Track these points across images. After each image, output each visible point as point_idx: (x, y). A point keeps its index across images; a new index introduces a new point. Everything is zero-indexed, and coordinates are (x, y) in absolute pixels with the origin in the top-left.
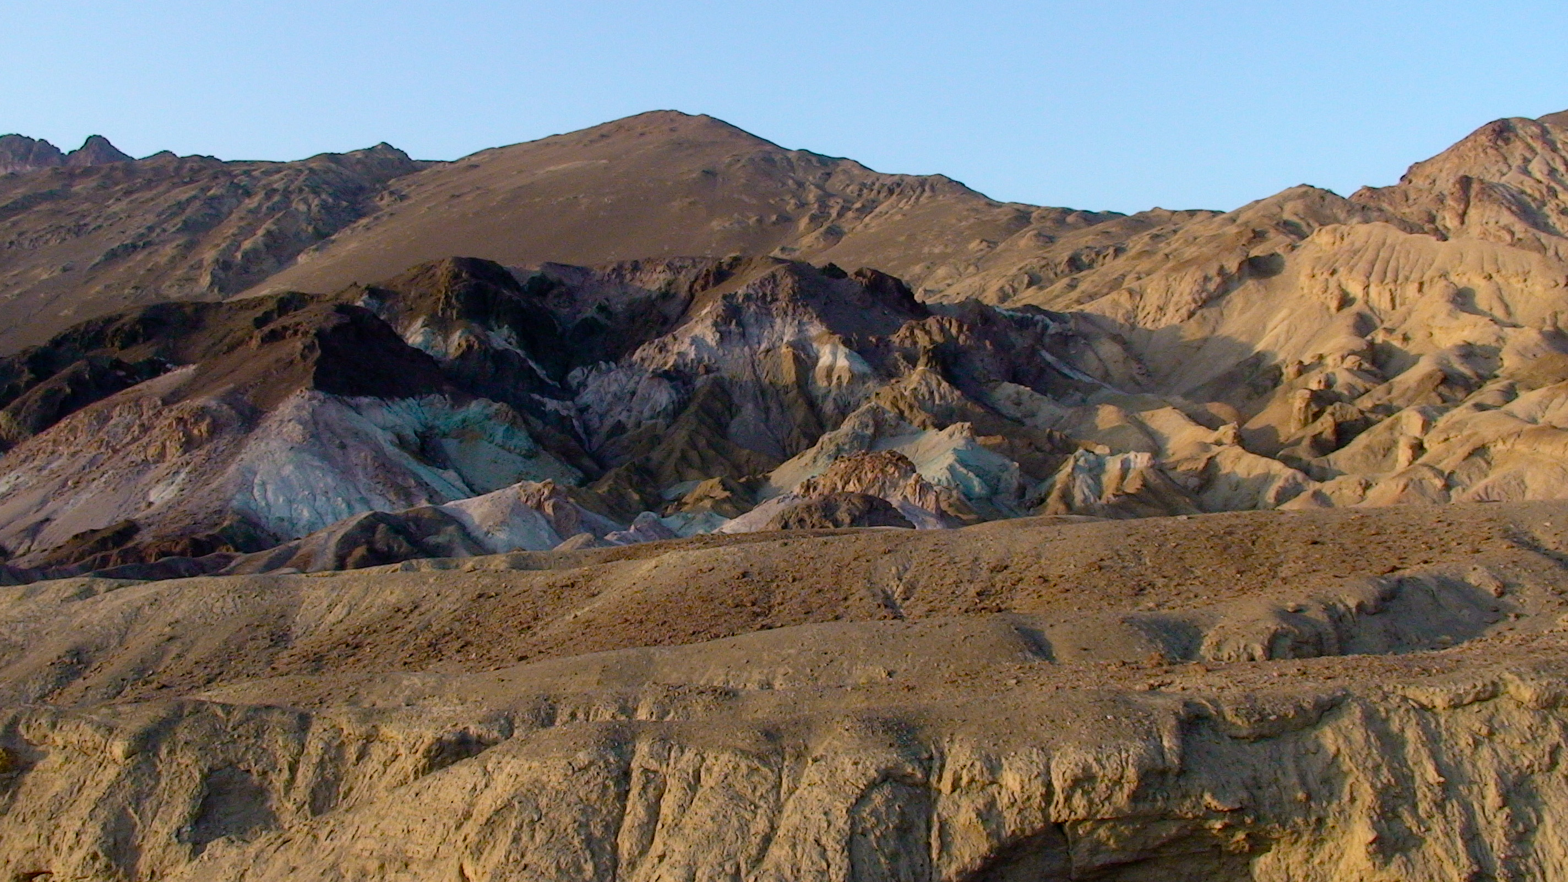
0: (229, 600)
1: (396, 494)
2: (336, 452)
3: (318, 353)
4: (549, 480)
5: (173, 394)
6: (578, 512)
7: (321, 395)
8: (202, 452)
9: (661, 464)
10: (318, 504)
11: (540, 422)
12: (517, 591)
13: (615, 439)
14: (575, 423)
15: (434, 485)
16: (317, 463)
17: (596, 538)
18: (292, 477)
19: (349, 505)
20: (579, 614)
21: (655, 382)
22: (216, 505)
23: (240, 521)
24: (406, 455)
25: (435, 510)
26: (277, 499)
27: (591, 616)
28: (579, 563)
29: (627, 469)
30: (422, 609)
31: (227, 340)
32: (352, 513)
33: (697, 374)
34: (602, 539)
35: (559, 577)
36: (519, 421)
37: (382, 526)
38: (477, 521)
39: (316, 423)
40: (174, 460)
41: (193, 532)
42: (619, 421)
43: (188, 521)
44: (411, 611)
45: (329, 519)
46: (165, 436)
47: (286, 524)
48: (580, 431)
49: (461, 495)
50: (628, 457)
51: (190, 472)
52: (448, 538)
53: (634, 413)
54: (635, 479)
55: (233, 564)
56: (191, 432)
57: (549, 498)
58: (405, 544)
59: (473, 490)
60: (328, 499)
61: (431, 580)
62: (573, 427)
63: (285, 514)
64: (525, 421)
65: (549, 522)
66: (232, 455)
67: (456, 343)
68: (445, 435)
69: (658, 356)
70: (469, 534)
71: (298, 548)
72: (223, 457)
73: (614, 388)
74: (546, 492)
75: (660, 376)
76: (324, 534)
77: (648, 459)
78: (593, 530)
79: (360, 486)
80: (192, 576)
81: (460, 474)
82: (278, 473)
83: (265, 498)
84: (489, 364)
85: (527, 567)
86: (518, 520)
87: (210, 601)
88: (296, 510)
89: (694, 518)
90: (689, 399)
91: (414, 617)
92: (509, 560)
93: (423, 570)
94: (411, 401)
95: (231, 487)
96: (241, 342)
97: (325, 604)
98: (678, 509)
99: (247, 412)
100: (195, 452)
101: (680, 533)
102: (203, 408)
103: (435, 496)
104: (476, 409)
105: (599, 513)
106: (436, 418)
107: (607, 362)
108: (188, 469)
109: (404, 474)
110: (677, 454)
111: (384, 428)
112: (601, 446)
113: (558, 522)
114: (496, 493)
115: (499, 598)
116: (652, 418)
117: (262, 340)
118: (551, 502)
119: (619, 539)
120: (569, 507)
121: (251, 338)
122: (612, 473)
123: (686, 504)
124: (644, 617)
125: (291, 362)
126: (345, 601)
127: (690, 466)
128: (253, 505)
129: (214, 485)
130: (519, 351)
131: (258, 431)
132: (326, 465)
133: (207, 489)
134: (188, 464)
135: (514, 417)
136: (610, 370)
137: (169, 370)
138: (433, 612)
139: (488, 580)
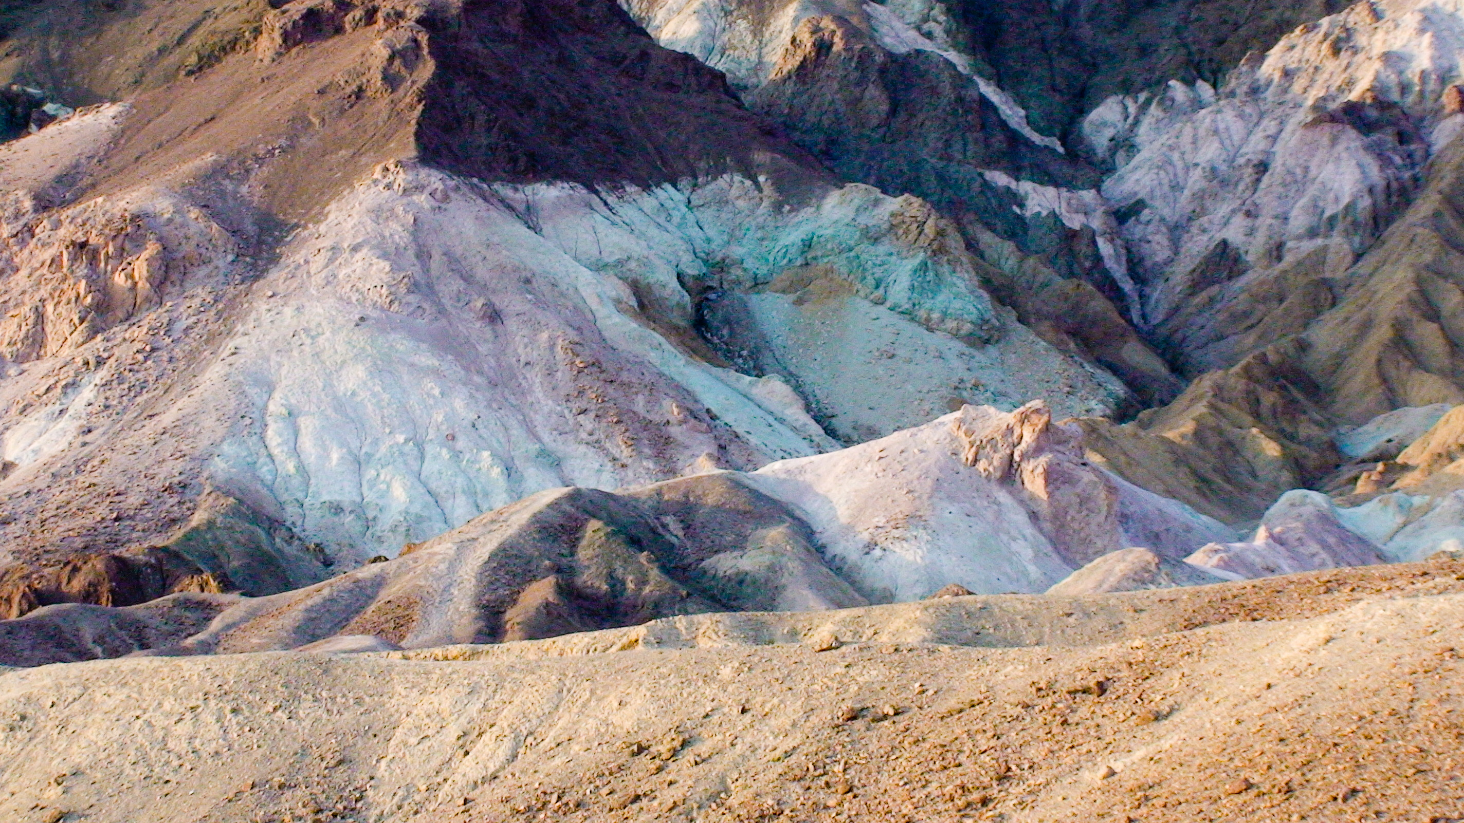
0: (208, 717)
1: (633, 442)
2: (477, 329)
3: (427, 69)
4: (1037, 403)
5: (59, 179)
6: (1112, 490)
7: (434, 179)
8: (135, 332)
9: (1339, 360)
10: (430, 467)
11: (1008, 247)
12: (953, 703)
13: (1214, 290)
14: (1105, 247)
15: (728, 418)
16: (427, 359)
17: (1163, 559)
18: (363, 395)
19: (509, 471)
20: (1118, 766)
21: (1325, 133)
22: (171, 471)
23: (235, 512)
24: (658, 338)
25: (738, 485)
26: (325, 455)
27: (1152, 773)
28: (1116, 629)
29: (1247, 369)
30: (703, 748)
31: (195, 41)
32: (517, 494)
33: (1437, 113)
34: (1178, 564)
35: (1066, 666)
36: (955, 242)
37: (594, 524)
38: (843, 514)
39: (423, 255)
40: (66, 353)
41: (114, 541)
42: (1224, 243)
43: (102, 511)
44: (675, 753)
45: (460, 508)
46: (44, 292)
47: (348, 519)
48: (1118, 271)
49: (804, 445)
50: (1250, 339)
51: (107, 384)
52: (767, 559)
53: (1265, 221)
54: (1269, 399)
55: (216, 624)
56: (108, 277)
57: (1038, 450)
58: (654, 573)
59: (831, 432)
60: (457, 455)
61: (726, 672)
62: (1098, 259)
63: (346, 495)
64: (971, 245)
65: (1034, 516)
66: (211, 338)
67: (786, 38)
68: (758, 284)
69: (1331, 65)
70: (821, 550)
71: (379, 582)
72: (191, 342)
73: (1210, 152)
74: (1029, 437)
75: (1333, 118)
76: (446, 548)
77: (1303, 347)
78: (1154, 540)
79: (538, 419)
80: (114, 653)
81: (798, 389)
82: (328, 386)
83: (296, 451)
84: (873, 91)
85: (976, 639)
86: (951, 513)
87: (159, 721)
88: (372, 484)
89: (1430, 507)
90: (1415, 179)
91: (683, 766)
92: (928, 618)
93: (703, 643)
94: (666, 193)
95: (209, 422)
96: (230, 45)
97: (453, 731)
98: (1385, 483)
99: (250, 228)
100: (119, 332)
101: (1390, 548)
102: (135, 218)
103: (732, 448)
104: (838, 214)
105: (1171, 493)
106: (733, 238)
107: (1189, 83)
108: (103, 374)
109: (652, 388)
110: (1382, 333)
111: (599, 267)
112: (1175, 310)
113: (1059, 516)
114: (893, 441)
115: (902, 721)
116: (1312, 233)
117: (286, 36)
118: (1043, 460)
119: (1227, 565)
120: (1087, 476)
121: (257, 32)
122: (1205, 384)
123: (1405, 468)
124: (1297, 777)
125: (359, 93)
126: (503, 722)
127: (1418, 362)
128: (265, 471)
129: (167, 419)
130: (952, 56)
131: (276, 276)
132: (450, 366)
133: (151, 427)
134: (100, 362)
135: (941, 233)
136: (1198, 104)
137: (52, 118)
138: (731, 755)
139: (873, 674)
